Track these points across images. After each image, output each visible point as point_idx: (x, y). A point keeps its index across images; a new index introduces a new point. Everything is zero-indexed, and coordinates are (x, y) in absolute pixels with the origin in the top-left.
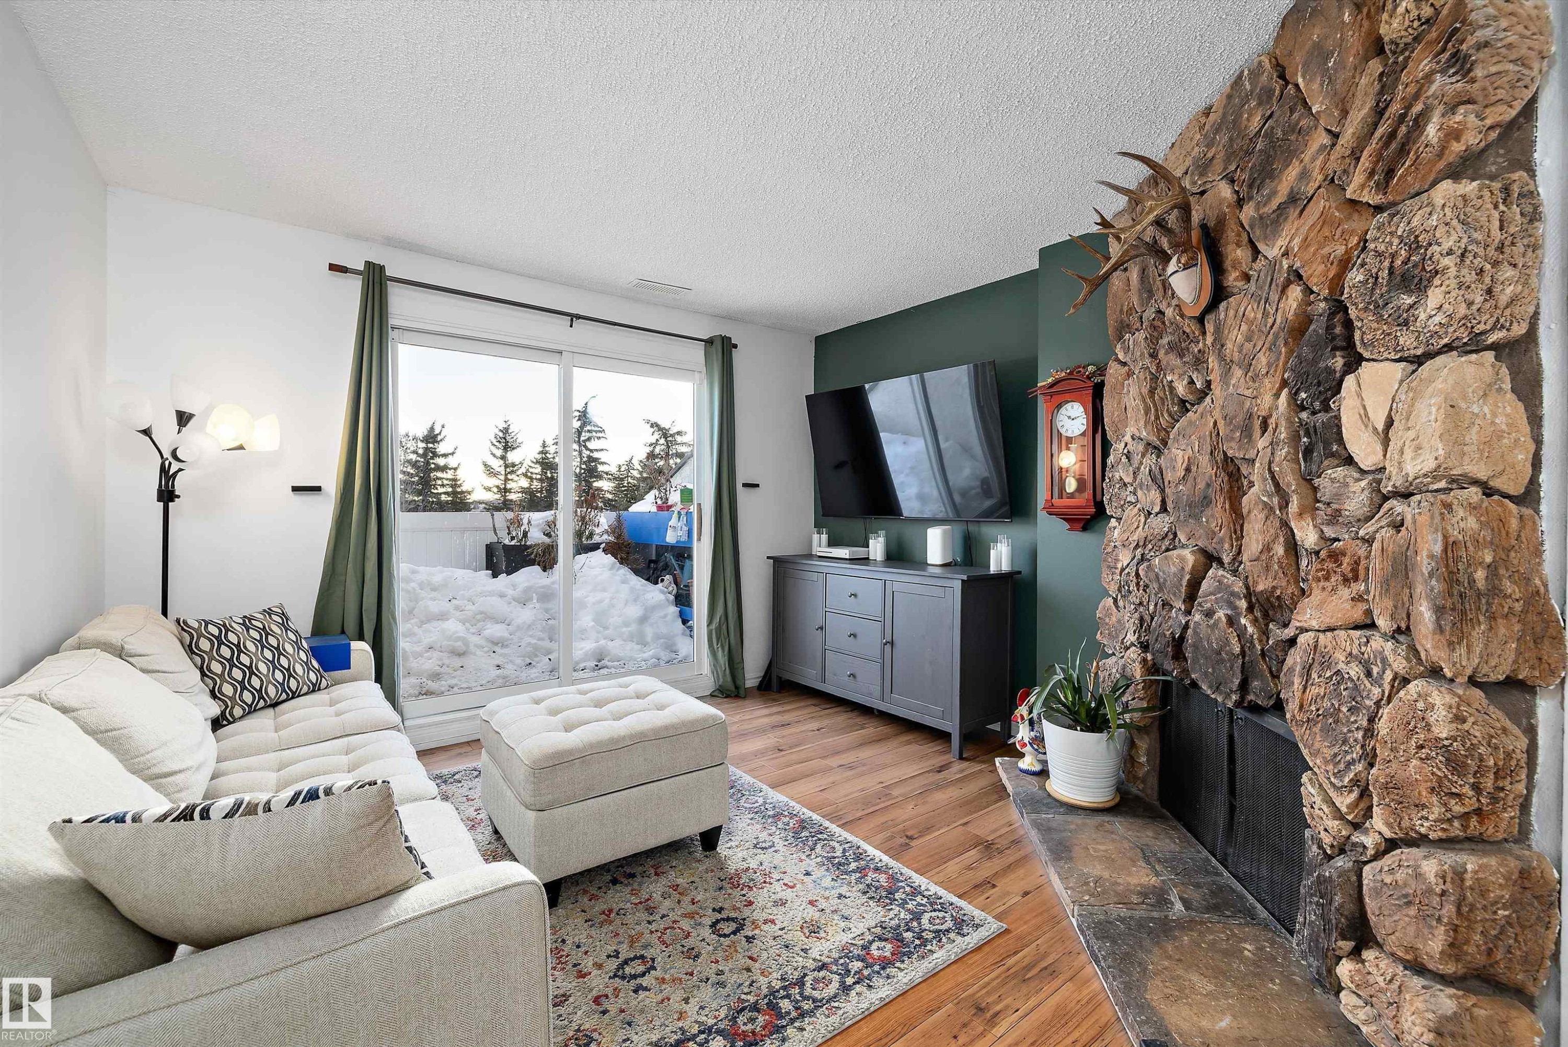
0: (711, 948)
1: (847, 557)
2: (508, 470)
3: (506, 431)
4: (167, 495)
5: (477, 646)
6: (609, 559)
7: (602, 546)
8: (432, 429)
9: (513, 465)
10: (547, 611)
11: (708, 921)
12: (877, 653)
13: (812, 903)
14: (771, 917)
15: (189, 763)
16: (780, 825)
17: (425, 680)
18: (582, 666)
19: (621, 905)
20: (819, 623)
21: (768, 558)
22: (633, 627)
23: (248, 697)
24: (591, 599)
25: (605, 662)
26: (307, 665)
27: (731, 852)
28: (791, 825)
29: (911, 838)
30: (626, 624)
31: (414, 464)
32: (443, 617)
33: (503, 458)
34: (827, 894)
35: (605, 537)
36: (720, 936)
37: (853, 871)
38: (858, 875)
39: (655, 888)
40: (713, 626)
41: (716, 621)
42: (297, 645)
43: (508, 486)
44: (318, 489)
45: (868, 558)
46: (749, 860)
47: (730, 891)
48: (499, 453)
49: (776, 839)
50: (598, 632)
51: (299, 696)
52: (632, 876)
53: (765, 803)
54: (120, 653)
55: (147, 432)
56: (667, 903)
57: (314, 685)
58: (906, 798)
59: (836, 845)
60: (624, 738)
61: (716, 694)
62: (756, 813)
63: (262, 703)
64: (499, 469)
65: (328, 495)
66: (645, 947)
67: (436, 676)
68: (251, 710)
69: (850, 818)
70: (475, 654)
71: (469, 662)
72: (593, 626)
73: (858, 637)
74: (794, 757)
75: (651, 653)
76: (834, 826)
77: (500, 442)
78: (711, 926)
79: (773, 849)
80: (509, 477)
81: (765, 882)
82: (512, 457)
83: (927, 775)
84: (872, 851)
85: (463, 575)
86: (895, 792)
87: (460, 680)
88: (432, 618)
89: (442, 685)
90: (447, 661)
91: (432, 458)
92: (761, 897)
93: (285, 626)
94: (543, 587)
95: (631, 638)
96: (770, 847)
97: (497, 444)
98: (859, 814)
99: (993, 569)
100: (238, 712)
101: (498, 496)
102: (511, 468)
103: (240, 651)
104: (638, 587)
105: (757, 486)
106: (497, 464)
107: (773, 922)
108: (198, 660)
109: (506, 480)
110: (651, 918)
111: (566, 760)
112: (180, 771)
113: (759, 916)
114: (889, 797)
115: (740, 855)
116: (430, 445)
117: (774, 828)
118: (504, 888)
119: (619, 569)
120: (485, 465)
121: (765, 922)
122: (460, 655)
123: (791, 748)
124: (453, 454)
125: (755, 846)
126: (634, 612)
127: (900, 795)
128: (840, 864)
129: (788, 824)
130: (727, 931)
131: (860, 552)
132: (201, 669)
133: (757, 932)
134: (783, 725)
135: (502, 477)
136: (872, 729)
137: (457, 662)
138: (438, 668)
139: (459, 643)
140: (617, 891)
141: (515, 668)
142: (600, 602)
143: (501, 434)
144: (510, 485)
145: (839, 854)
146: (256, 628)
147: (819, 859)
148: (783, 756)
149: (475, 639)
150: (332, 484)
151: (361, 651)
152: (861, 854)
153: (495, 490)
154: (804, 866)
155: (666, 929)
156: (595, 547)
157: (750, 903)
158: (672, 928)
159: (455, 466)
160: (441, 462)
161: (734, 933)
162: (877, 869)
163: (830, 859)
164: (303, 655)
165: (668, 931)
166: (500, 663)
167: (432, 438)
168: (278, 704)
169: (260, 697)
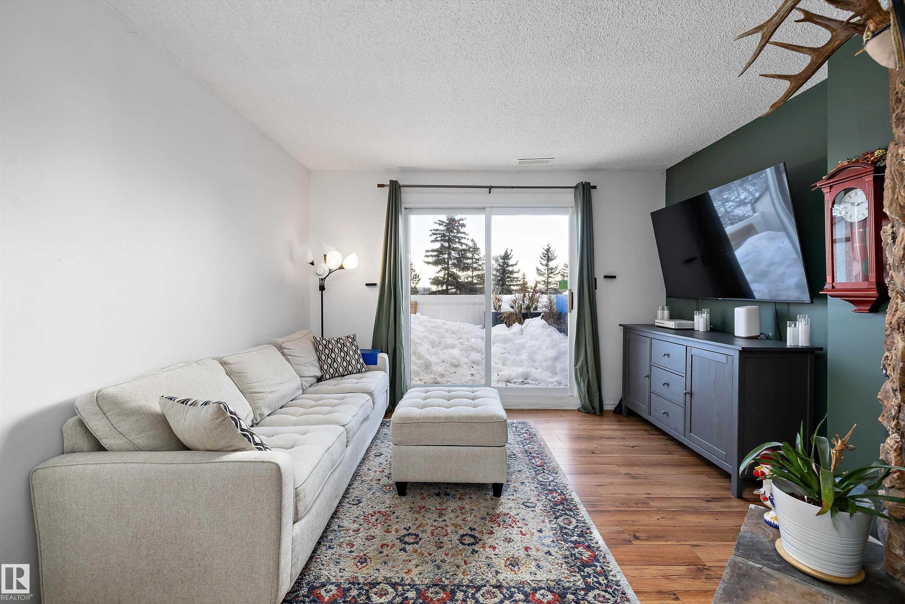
0: (451, 546)
1: (673, 327)
2: (549, 272)
3: (548, 250)
4: (322, 288)
5: (465, 363)
6: (543, 322)
7: (542, 314)
8: (507, 252)
9: (552, 269)
10: (505, 349)
11: (461, 532)
12: (682, 401)
13: (526, 549)
14: (496, 545)
15: (267, 390)
16: (549, 497)
17: (437, 376)
18: (515, 381)
19: (430, 507)
20: (647, 373)
21: (620, 325)
22: (549, 363)
23: (331, 371)
24: (528, 344)
25: (529, 381)
26: (358, 361)
27: (507, 501)
28: (556, 499)
29: (636, 538)
30: (546, 360)
31: (498, 271)
32: (453, 347)
33: (547, 265)
34: (541, 548)
35: (544, 309)
36: (461, 543)
37: (571, 542)
38: (572, 545)
39: (452, 504)
40: (578, 367)
41: (580, 363)
42: (355, 352)
43: (549, 281)
44: (374, 284)
45: (693, 329)
46: (513, 510)
47: (487, 522)
48: (544, 262)
49: (539, 504)
50: (529, 363)
51: (353, 373)
52: (447, 494)
53: (553, 481)
54: (280, 347)
55: (312, 264)
56: (452, 515)
57: (359, 370)
58: (659, 510)
59: (574, 521)
60: (441, 418)
61: (581, 409)
62: (542, 485)
63: (337, 374)
64: (544, 272)
65: (377, 285)
66: (423, 531)
67: (442, 375)
68: (332, 377)
69: (602, 509)
70: (463, 367)
71: (459, 370)
72: (526, 360)
73: (670, 386)
74: (599, 460)
75: (556, 379)
76: (585, 509)
77: (545, 256)
78: (461, 536)
79: (533, 509)
80: (550, 275)
81: (510, 525)
82: (552, 264)
83: (695, 500)
84: (596, 535)
85: (468, 327)
86: (653, 504)
87: (452, 379)
88: (447, 347)
89: (444, 380)
90: (448, 369)
91: (506, 267)
92: (500, 532)
93: (352, 344)
94: (505, 335)
95: (547, 369)
96: (532, 507)
97: (544, 258)
98: (611, 509)
99: (789, 343)
100: (327, 376)
101: (544, 286)
102: (551, 271)
103: (332, 352)
104: (558, 339)
105: (615, 277)
106: (543, 269)
107: (494, 548)
108: (318, 354)
109: (549, 277)
110: (437, 519)
111: (408, 422)
112: (262, 392)
113: (490, 541)
114: (645, 505)
115: (510, 505)
116: (506, 261)
117: (544, 497)
118: (263, 462)
119: (548, 328)
120: (538, 270)
121: (490, 547)
122: (457, 366)
123: (602, 453)
124: (516, 264)
125: (523, 504)
126: (552, 353)
127: (656, 507)
128: (566, 534)
129: (554, 498)
130: (465, 542)
131: (685, 324)
132: (319, 357)
133: (481, 550)
134: (610, 438)
135: (546, 276)
136: (678, 456)
137: (453, 370)
138: (444, 371)
139: (455, 361)
140: (435, 499)
141: (480, 377)
142: (534, 346)
143: (545, 252)
144: (550, 280)
145: (571, 527)
146: (340, 343)
147: (556, 526)
148: (592, 457)
149: (465, 360)
151: (383, 358)
152: (587, 533)
153: (543, 283)
154: (541, 526)
155: (440, 527)
156: (538, 315)
157: (492, 533)
158: (443, 528)
159: (517, 271)
160: (510, 269)
161: (469, 545)
162: (589, 547)
163: (561, 528)
164: (356, 356)
165: (439, 529)
166: (473, 373)
167: (506, 257)
168: (344, 376)
169: (337, 372)
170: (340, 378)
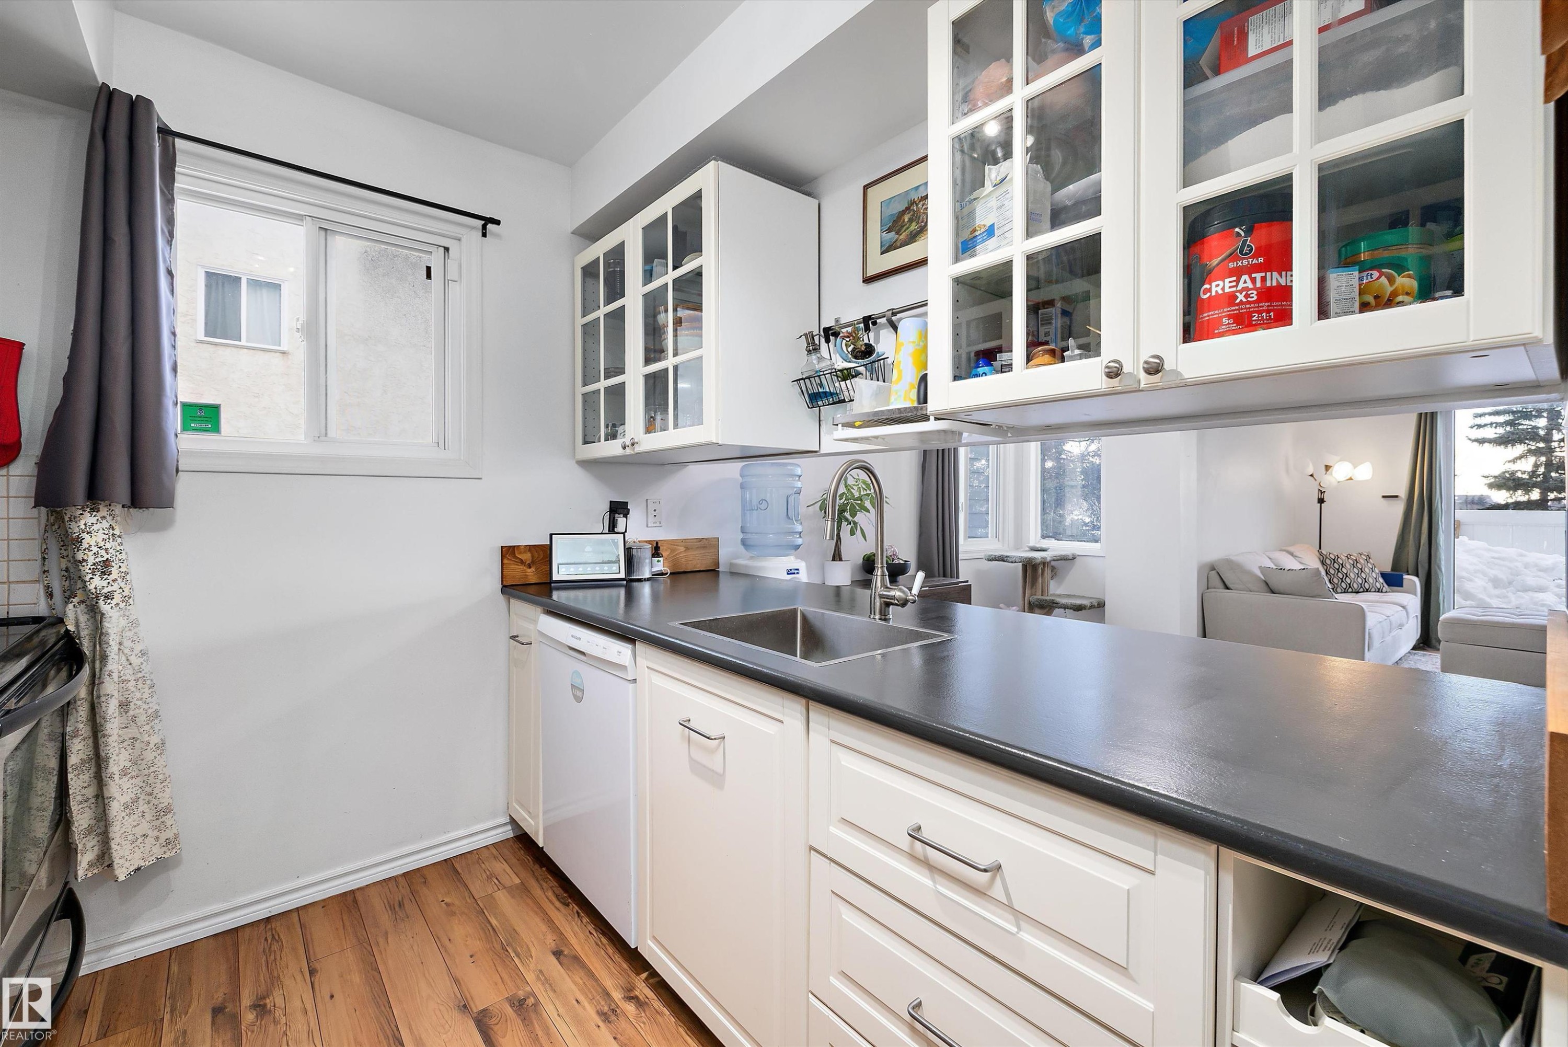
4: (1321, 501)
23: (1343, 585)
26: (1376, 580)
42: (1372, 571)
44: (1397, 497)
51: (1370, 592)
54: (1292, 554)
55: (1312, 475)
57: (1380, 589)
65: (1401, 498)
93: (1367, 562)
103: (1343, 567)
108: (1325, 567)
132: (1326, 571)
146: (1352, 559)
150: (1403, 493)
151: (1413, 581)
164: (1374, 575)
168: (1358, 592)
169: (1350, 587)
170: (1355, 594)
